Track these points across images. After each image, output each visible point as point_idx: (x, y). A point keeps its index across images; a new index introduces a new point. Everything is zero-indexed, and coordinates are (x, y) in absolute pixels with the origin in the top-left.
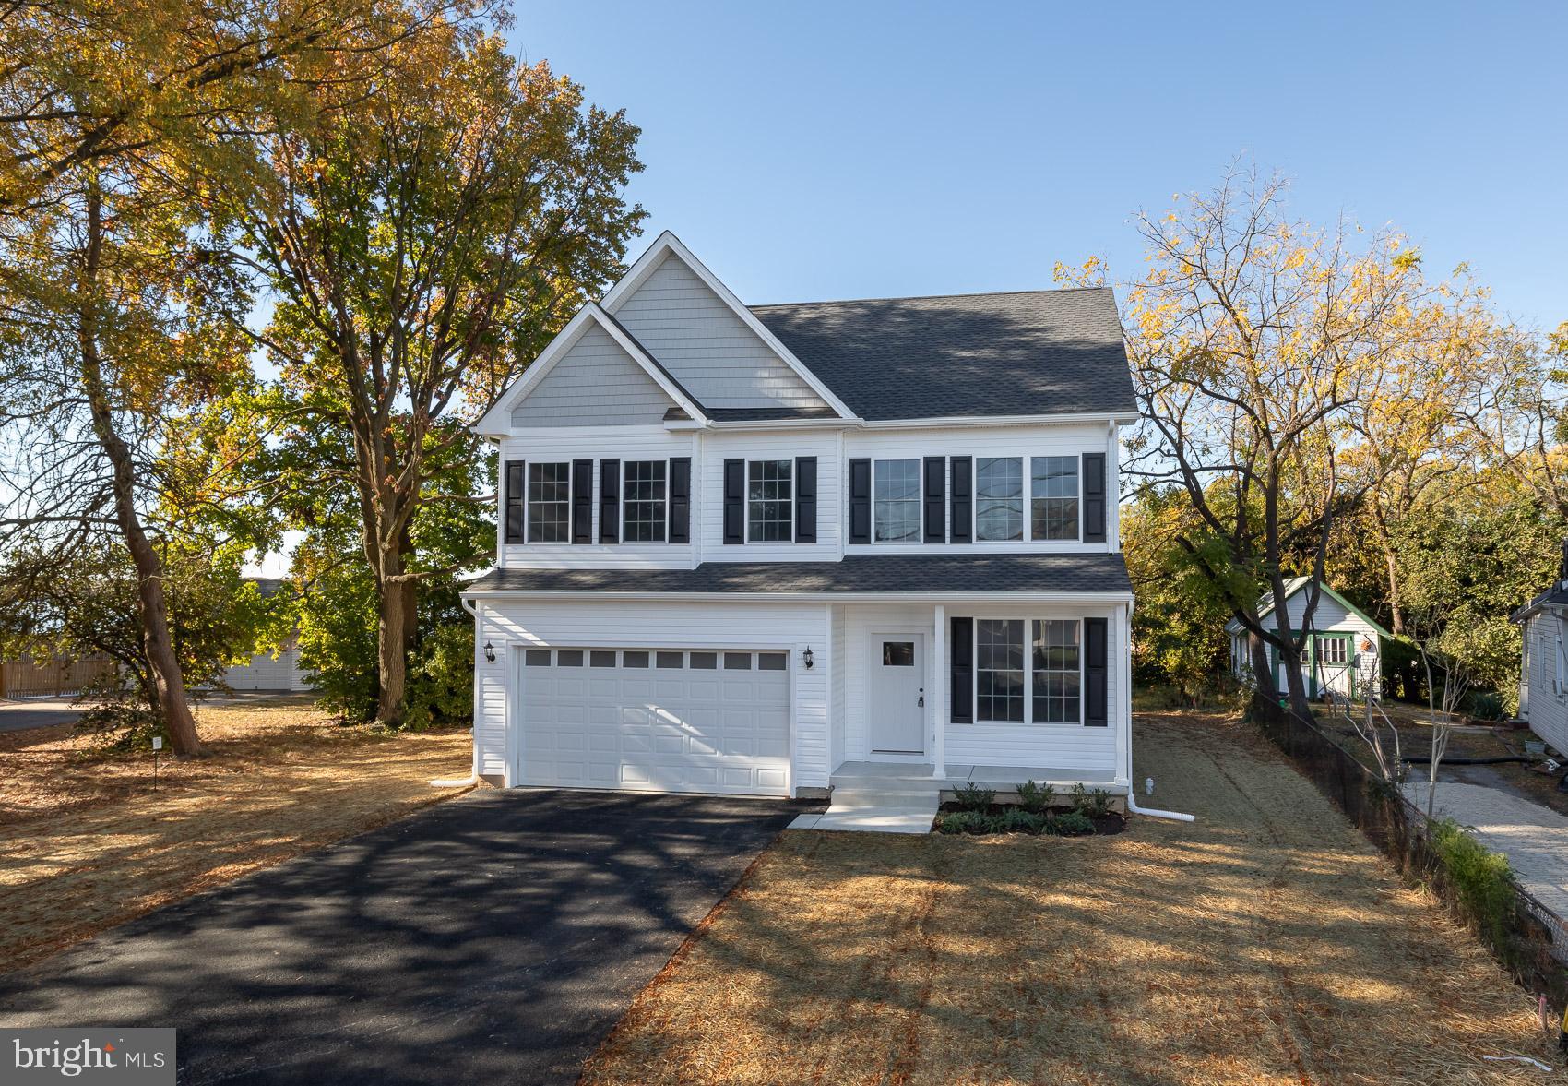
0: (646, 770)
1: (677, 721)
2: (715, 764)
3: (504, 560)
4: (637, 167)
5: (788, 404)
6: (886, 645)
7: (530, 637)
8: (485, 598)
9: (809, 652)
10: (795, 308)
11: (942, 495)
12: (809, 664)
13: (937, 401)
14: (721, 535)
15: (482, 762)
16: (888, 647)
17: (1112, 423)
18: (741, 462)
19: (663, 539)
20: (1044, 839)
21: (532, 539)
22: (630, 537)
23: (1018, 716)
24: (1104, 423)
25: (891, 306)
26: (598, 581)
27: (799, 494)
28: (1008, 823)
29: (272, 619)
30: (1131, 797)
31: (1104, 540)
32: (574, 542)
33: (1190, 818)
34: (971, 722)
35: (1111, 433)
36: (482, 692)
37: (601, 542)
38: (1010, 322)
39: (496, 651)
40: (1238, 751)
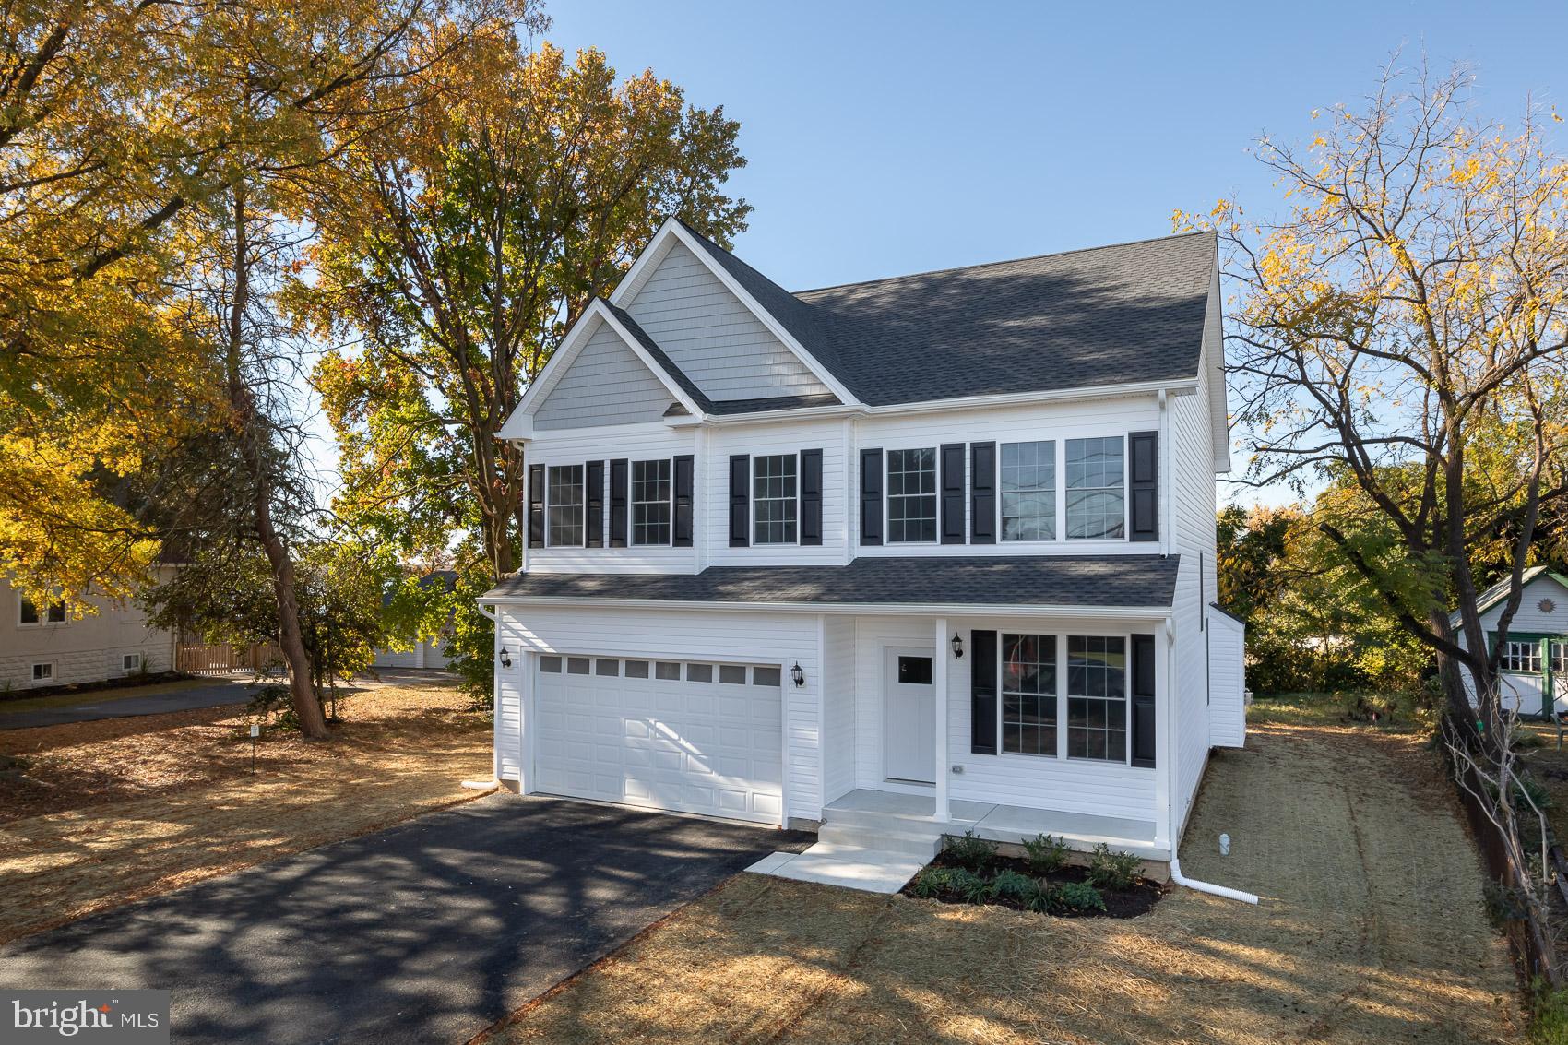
0: (648, 786)
1: (675, 736)
2: (711, 785)
3: (528, 565)
4: (741, 162)
5: (792, 393)
6: (901, 658)
7: (540, 643)
8: (501, 604)
9: (797, 669)
10: (853, 289)
11: (961, 489)
12: (800, 682)
13: (959, 379)
14: (726, 536)
15: (501, 766)
16: (904, 661)
17: (1162, 394)
18: (746, 458)
19: (667, 542)
20: (1028, 919)
21: (553, 543)
22: (638, 540)
23: (1050, 749)
24: (1154, 395)
25: (952, 277)
26: (601, 588)
27: (804, 492)
28: (995, 889)
29: (428, 610)
30: (1175, 864)
31: (1156, 539)
32: (588, 546)
33: (1253, 899)
34: (994, 752)
35: (1162, 406)
36: (501, 697)
37: (611, 546)
38: (1078, 283)
39: (511, 656)
40: (1398, 791)
